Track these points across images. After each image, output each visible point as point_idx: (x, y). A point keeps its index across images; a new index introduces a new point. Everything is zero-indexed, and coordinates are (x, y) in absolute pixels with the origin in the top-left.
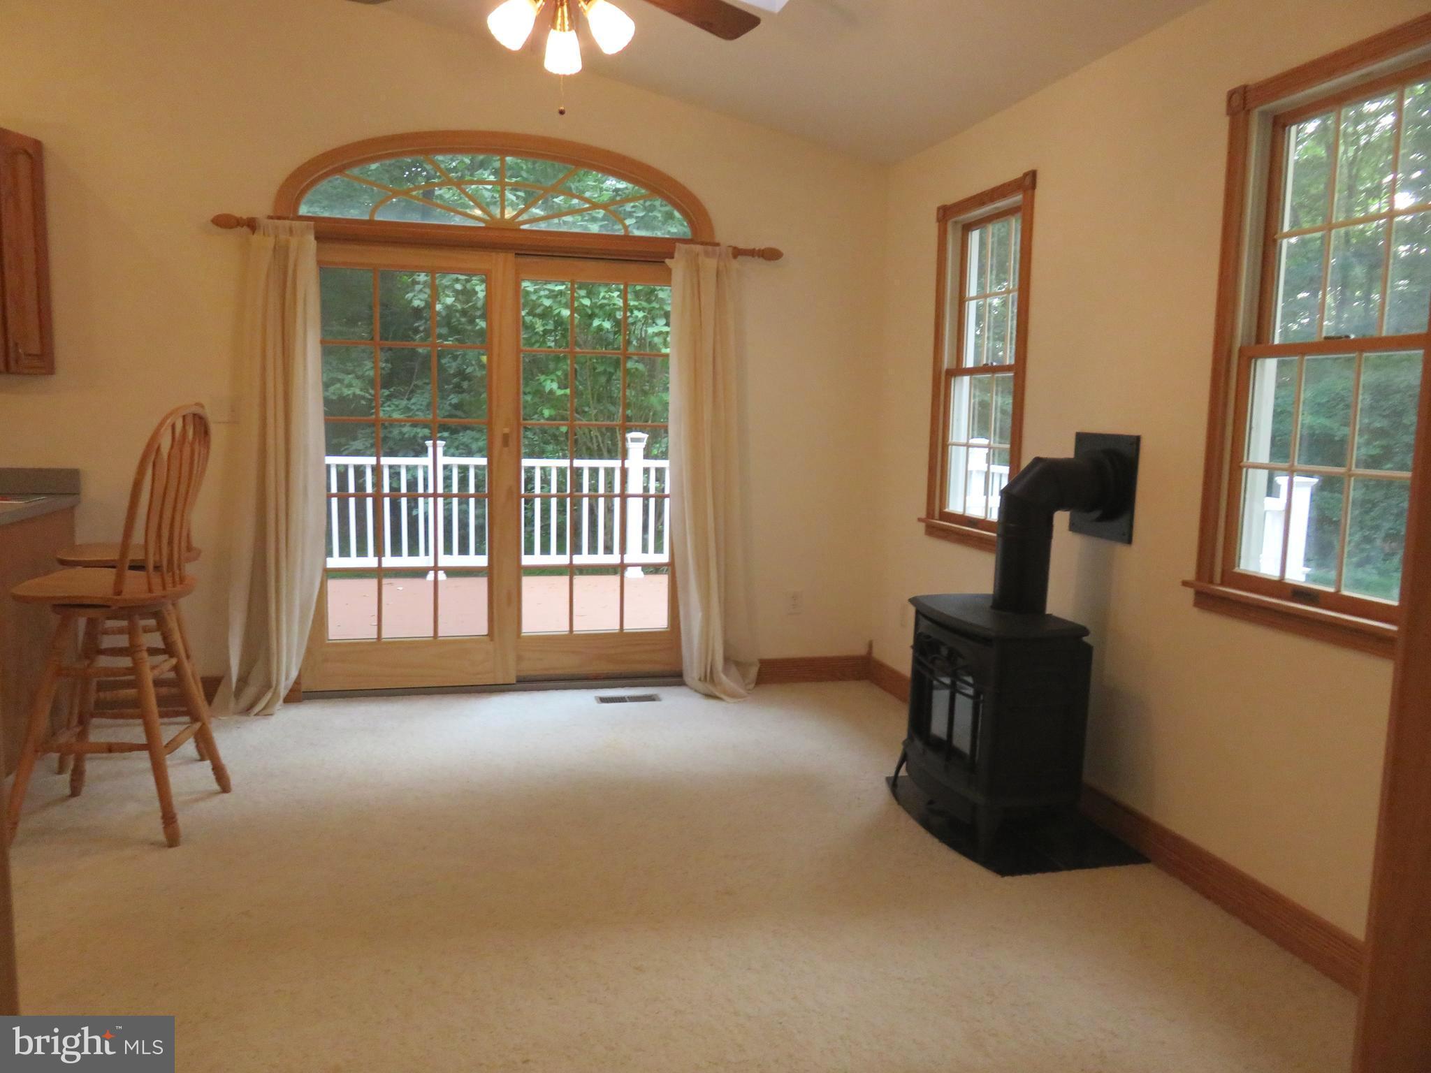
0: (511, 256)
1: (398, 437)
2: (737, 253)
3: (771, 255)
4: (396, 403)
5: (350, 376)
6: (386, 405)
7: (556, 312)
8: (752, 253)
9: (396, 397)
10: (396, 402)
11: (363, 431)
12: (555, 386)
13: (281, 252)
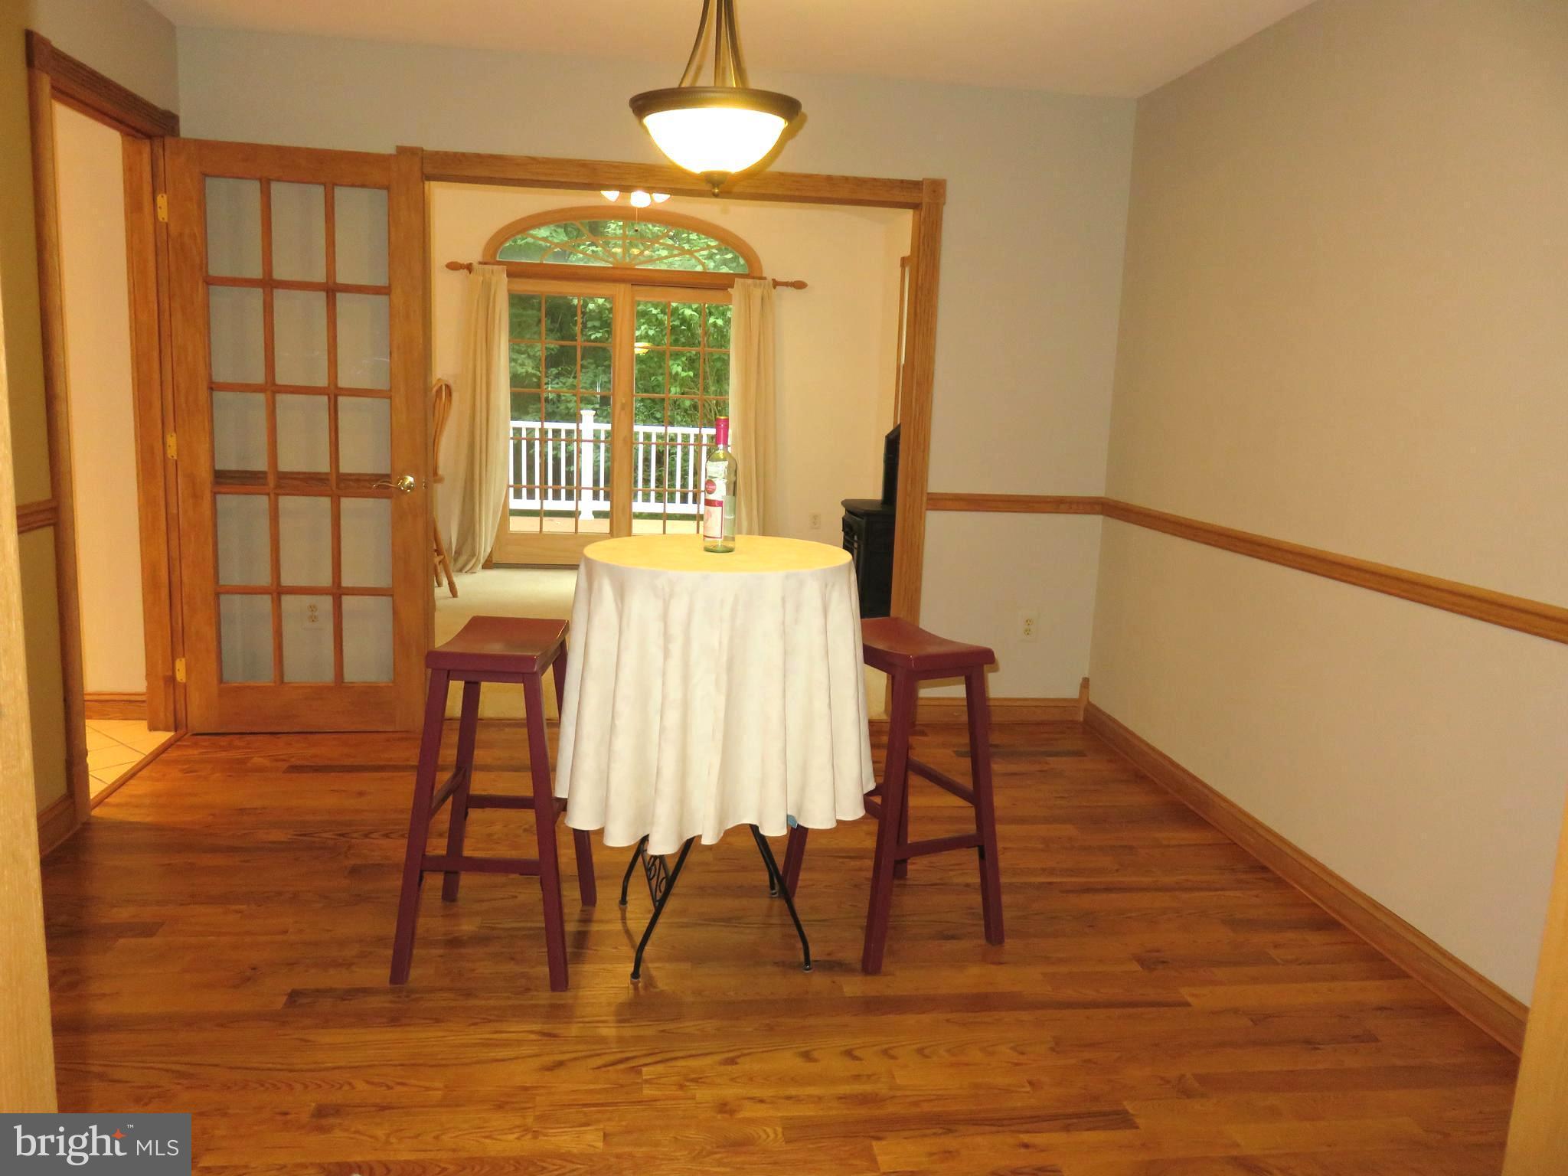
0: (629, 286)
1: (564, 412)
2: (776, 284)
3: (799, 285)
4: (564, 381)
5: (523, 356)
6: (554, 382)
7: (681, 311)
8: (786, 284)
9: (564, 375)
10: (562, 379)
11: (535, 406)
12: (679, 369)
13: (487, 286)
